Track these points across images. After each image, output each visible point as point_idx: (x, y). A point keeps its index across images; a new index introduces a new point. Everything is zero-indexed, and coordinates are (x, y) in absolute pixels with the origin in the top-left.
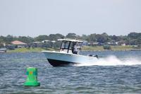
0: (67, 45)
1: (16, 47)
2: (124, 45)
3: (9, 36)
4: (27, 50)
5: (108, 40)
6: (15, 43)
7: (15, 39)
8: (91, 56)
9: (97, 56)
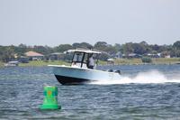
0: (81, 57)
1: (31, 59)
2: (169, 57)
3: (22, 45)
4: (45, 64)
5: (148, 51)
6: (29, 54)
7: (29, 49)
8: (111, 71)
9: (119, 72)
